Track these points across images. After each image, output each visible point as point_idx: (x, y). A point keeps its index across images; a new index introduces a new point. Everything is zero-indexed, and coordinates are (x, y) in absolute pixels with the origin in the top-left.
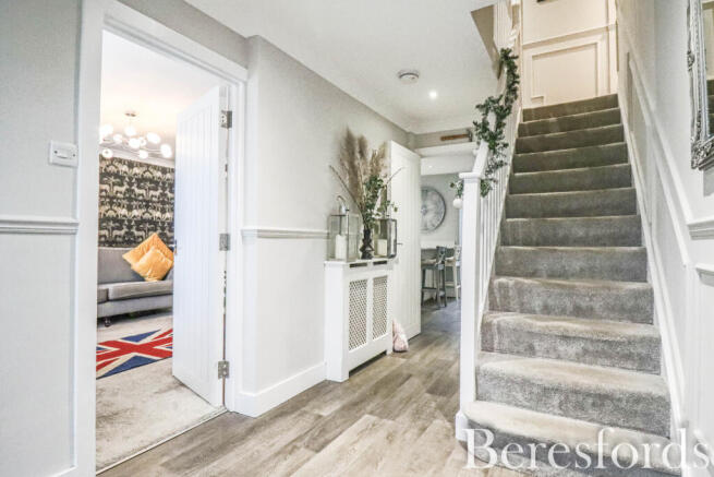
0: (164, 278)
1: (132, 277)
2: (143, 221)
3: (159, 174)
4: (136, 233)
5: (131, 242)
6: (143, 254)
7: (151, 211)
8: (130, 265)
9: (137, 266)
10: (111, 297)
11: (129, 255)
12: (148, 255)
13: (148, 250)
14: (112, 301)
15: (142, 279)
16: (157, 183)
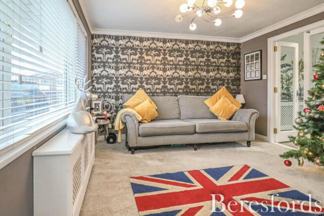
0: (230, 119)
1: (211, 116)
2: (216, 79)
3: (225, 48)
4: (212, 87)
5: (209, 93)
6: (217, 101)
7: (220, 72)
8: (209, 108)
9: (213, 109)
10: (197, 130)
11: (208, 101)
12: (220, 102)
13: (220, 98)
14: (198, 133)
15: (216, 118)
16: (224, 54)
